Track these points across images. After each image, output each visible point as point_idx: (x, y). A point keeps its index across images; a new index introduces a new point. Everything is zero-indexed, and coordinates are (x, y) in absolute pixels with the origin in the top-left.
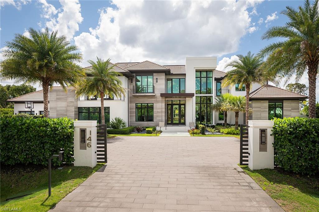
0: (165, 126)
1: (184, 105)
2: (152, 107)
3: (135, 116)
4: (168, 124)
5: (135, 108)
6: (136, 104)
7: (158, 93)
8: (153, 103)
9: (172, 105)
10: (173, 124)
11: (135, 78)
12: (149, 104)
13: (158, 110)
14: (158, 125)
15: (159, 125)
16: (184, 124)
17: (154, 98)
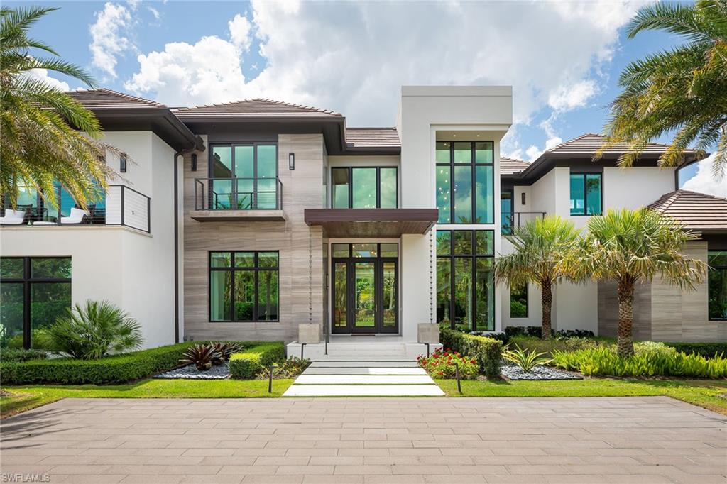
0: (321, 339)
1: (395, 261)
2: (274, 268)
3: (206, 302)
4: (336, 330)
5: (207, 271)
6: (210, 252)
7: (294, 212)
8: (278, 251)
9: (351, 262)
10: (354, 330)
11: (206, 151)
12: (261, 255)
13: (298, 278)
14: (294, 336)
15: (298, 336)
16: (394, 329)
17: (282, 231)
